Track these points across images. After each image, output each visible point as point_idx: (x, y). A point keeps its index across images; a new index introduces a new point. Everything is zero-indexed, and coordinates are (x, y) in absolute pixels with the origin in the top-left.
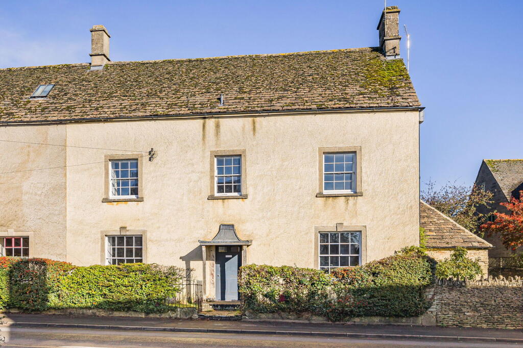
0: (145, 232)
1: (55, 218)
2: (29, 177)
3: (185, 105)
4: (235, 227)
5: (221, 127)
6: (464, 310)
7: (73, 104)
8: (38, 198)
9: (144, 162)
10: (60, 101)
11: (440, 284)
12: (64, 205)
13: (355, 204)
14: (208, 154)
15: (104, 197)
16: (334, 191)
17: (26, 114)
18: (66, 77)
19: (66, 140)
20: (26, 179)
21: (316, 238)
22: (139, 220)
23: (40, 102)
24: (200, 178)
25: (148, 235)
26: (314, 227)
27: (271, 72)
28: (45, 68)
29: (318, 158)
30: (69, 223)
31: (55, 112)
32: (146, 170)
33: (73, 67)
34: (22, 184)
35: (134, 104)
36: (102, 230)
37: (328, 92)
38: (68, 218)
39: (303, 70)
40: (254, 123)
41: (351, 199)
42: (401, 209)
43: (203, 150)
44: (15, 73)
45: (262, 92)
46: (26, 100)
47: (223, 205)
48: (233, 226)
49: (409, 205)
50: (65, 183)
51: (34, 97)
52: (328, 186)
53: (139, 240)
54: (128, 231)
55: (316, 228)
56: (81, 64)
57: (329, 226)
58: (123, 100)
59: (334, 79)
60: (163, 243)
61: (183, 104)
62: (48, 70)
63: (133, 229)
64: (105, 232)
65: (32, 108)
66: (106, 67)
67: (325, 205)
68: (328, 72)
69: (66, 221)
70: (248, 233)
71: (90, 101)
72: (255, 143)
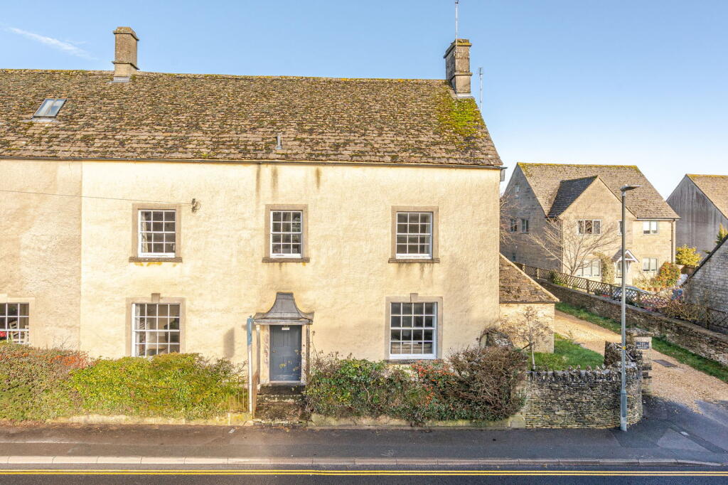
0: (183, 300)
1: (66, 280)
2: (30, 227)
3: (234, 145)
4: (294, 296)
5: (279, 177)
6: (555, 408)
7: (90, 133)
8: (42, 254)
9: (183, 214)
10: (73, 126)
11: (529, 380)
12: (77, 264)
13: (431, 272)
14: (263, 208)
15: (131, 255)
16: (407, 255)
17: (26, 145)
18: (82, 90)
19: (81, 182)
20: (27, 229)
21: (387, 310)
22: (176, 285)
23: (47, 125)
24: (253, 237)
25: (188, 303)
26: (385, 298)
27: (332, 103)
28: (54, 72)
29: (391, 218)
30: (83, 287)
31: (66, 144)
32: (186, 224)
33: (90, 75)
34: (19, 237)
35: (170, 138)
36: (127, 296)
37: (401, 139)
38: (83, 280)
39: (368, 104)
40: (318, 174)
41: (427, 267)
42: (480, 279)
43: (258, 203)
44: (13, 78)
45: (325, 131)
46: (27, 121)
47: (280, 269)
48: (291, 294)
49: (489, 275)
50: (80, 236)
51: (39, 117)
52: (401, 249)
53: (176, 308)
54: (162, 298)
55: (388, 299)
56: (101, 72)
57: (403, 296)
58: (156, 131)
59: (404, 120)
60: (206, 313)
61: (232, 143)
62: (57, 76)
63: (168, 297)
64: (132, 299)
65: (36, 136)
66: (134, 78)
67: (399, 271)
68: (396, 109)
69: (80, 284)
70: (309, 304)
71: (114, 129)
72: (318, 197)
